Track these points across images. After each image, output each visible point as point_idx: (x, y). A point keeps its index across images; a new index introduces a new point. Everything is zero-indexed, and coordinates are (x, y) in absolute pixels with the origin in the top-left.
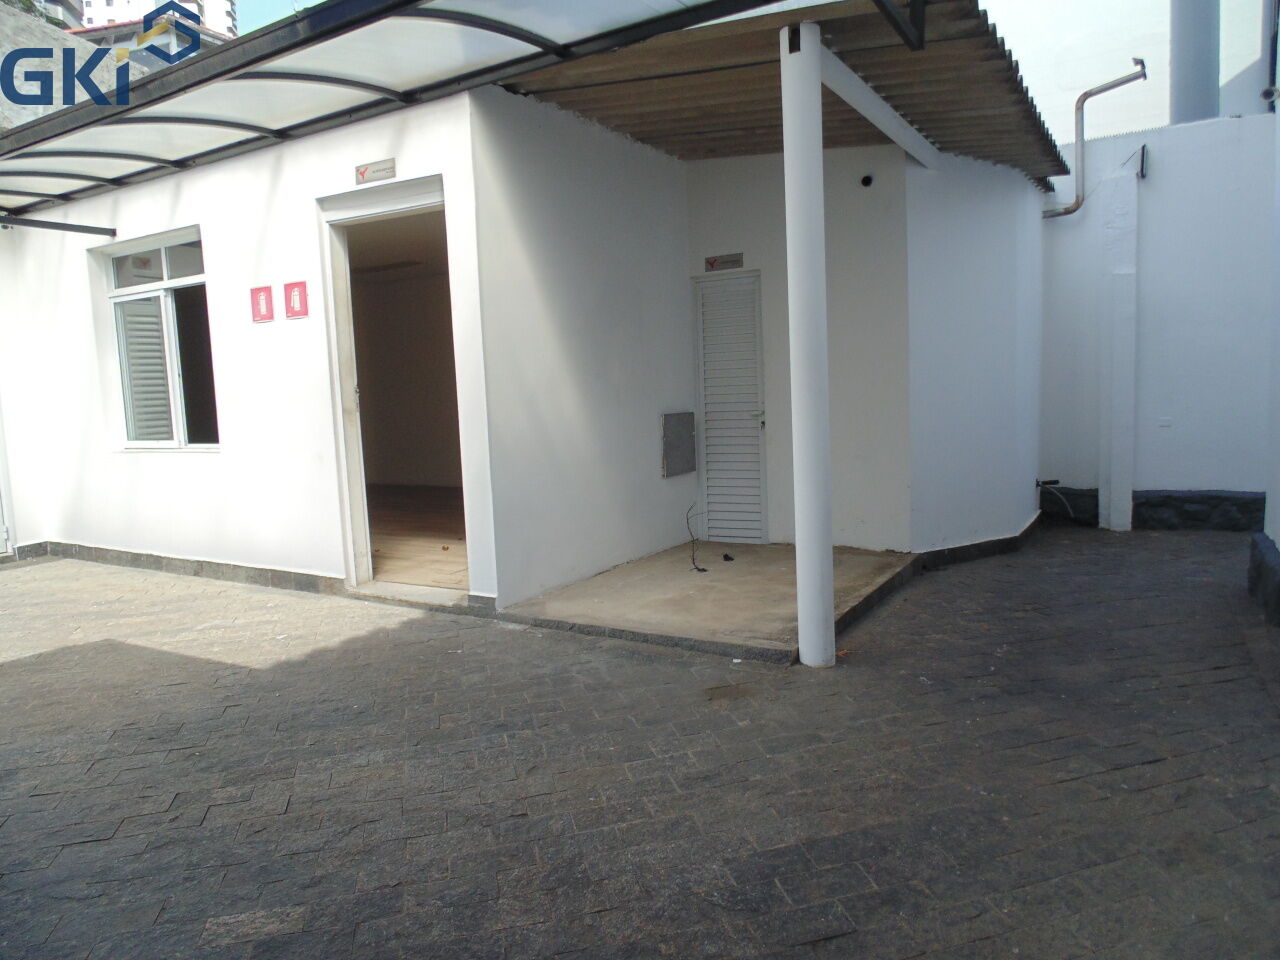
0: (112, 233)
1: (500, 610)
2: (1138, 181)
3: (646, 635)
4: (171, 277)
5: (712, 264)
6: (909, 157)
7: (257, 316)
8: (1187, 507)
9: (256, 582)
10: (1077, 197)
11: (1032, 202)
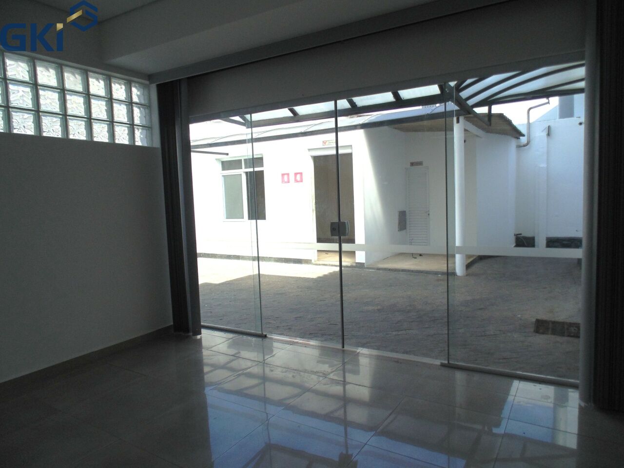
0: (227, 154)
1: (365, 266)
2: (547, 137)
3: (412, 271)
4: (246, 168)
5: (412, 164)
6: (477, 136)
7: (283, 181)
8: (564, 242)
9: (278, 262)
10: (528, 141)
11: (513, 143)
